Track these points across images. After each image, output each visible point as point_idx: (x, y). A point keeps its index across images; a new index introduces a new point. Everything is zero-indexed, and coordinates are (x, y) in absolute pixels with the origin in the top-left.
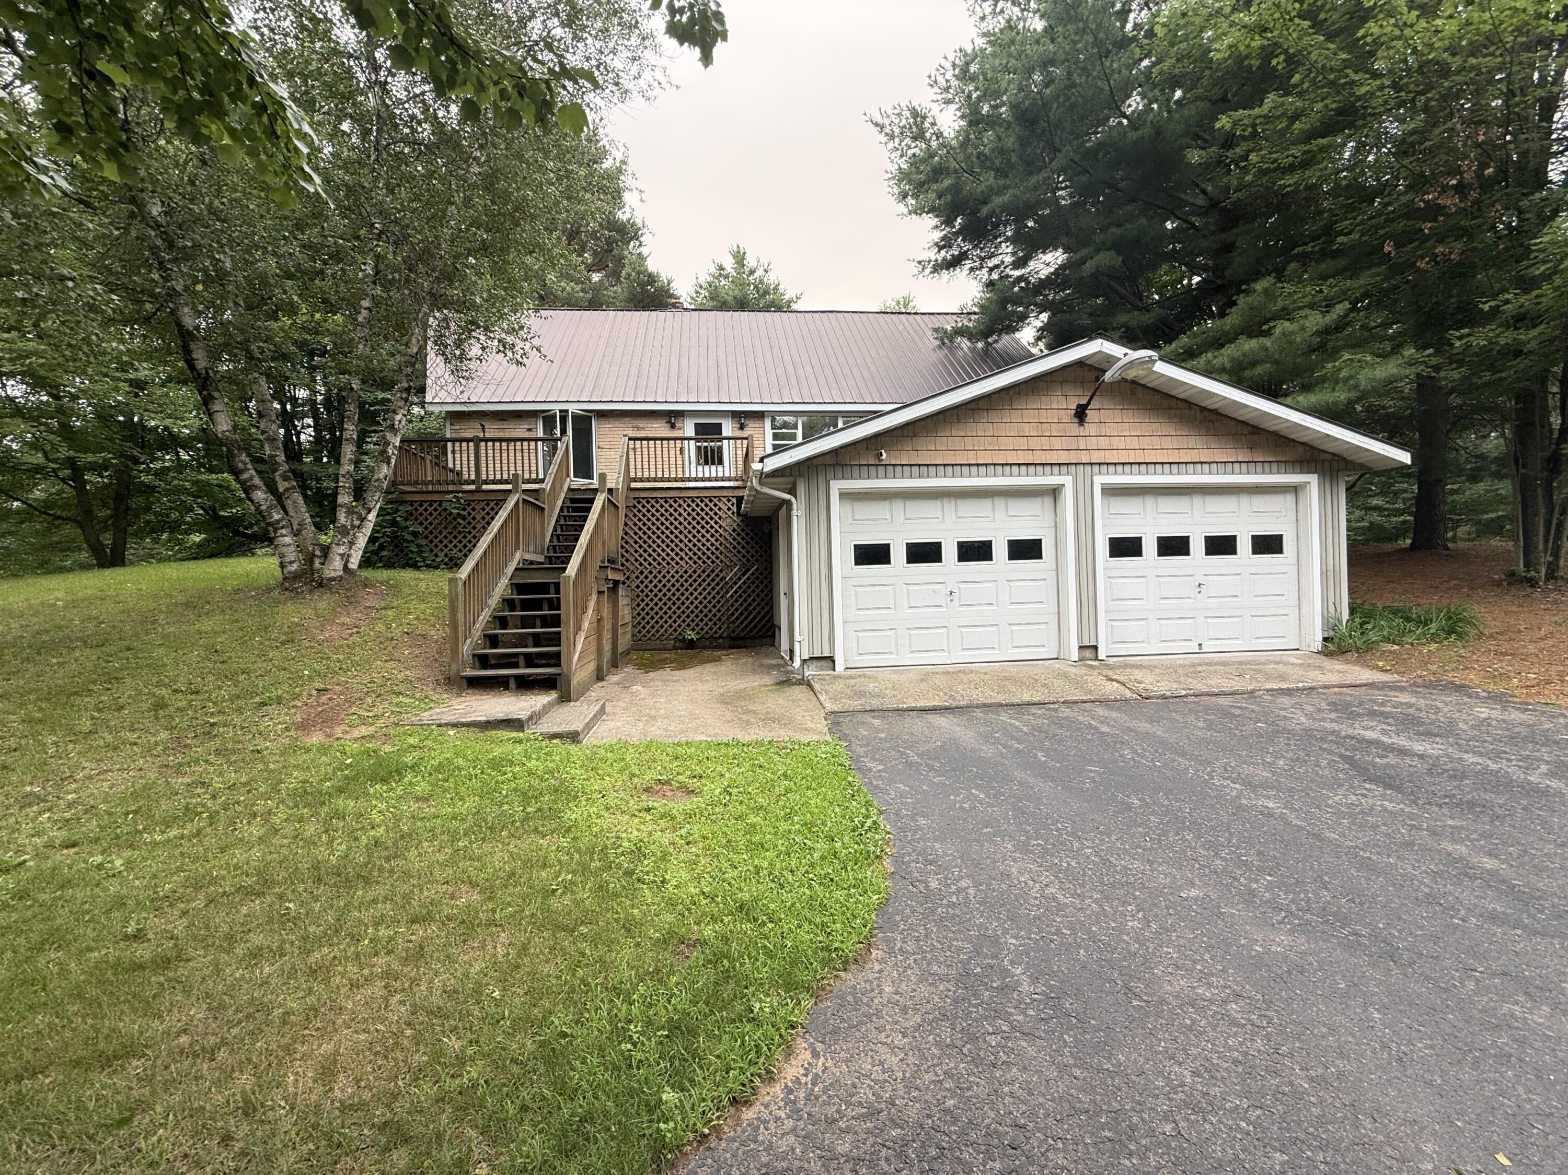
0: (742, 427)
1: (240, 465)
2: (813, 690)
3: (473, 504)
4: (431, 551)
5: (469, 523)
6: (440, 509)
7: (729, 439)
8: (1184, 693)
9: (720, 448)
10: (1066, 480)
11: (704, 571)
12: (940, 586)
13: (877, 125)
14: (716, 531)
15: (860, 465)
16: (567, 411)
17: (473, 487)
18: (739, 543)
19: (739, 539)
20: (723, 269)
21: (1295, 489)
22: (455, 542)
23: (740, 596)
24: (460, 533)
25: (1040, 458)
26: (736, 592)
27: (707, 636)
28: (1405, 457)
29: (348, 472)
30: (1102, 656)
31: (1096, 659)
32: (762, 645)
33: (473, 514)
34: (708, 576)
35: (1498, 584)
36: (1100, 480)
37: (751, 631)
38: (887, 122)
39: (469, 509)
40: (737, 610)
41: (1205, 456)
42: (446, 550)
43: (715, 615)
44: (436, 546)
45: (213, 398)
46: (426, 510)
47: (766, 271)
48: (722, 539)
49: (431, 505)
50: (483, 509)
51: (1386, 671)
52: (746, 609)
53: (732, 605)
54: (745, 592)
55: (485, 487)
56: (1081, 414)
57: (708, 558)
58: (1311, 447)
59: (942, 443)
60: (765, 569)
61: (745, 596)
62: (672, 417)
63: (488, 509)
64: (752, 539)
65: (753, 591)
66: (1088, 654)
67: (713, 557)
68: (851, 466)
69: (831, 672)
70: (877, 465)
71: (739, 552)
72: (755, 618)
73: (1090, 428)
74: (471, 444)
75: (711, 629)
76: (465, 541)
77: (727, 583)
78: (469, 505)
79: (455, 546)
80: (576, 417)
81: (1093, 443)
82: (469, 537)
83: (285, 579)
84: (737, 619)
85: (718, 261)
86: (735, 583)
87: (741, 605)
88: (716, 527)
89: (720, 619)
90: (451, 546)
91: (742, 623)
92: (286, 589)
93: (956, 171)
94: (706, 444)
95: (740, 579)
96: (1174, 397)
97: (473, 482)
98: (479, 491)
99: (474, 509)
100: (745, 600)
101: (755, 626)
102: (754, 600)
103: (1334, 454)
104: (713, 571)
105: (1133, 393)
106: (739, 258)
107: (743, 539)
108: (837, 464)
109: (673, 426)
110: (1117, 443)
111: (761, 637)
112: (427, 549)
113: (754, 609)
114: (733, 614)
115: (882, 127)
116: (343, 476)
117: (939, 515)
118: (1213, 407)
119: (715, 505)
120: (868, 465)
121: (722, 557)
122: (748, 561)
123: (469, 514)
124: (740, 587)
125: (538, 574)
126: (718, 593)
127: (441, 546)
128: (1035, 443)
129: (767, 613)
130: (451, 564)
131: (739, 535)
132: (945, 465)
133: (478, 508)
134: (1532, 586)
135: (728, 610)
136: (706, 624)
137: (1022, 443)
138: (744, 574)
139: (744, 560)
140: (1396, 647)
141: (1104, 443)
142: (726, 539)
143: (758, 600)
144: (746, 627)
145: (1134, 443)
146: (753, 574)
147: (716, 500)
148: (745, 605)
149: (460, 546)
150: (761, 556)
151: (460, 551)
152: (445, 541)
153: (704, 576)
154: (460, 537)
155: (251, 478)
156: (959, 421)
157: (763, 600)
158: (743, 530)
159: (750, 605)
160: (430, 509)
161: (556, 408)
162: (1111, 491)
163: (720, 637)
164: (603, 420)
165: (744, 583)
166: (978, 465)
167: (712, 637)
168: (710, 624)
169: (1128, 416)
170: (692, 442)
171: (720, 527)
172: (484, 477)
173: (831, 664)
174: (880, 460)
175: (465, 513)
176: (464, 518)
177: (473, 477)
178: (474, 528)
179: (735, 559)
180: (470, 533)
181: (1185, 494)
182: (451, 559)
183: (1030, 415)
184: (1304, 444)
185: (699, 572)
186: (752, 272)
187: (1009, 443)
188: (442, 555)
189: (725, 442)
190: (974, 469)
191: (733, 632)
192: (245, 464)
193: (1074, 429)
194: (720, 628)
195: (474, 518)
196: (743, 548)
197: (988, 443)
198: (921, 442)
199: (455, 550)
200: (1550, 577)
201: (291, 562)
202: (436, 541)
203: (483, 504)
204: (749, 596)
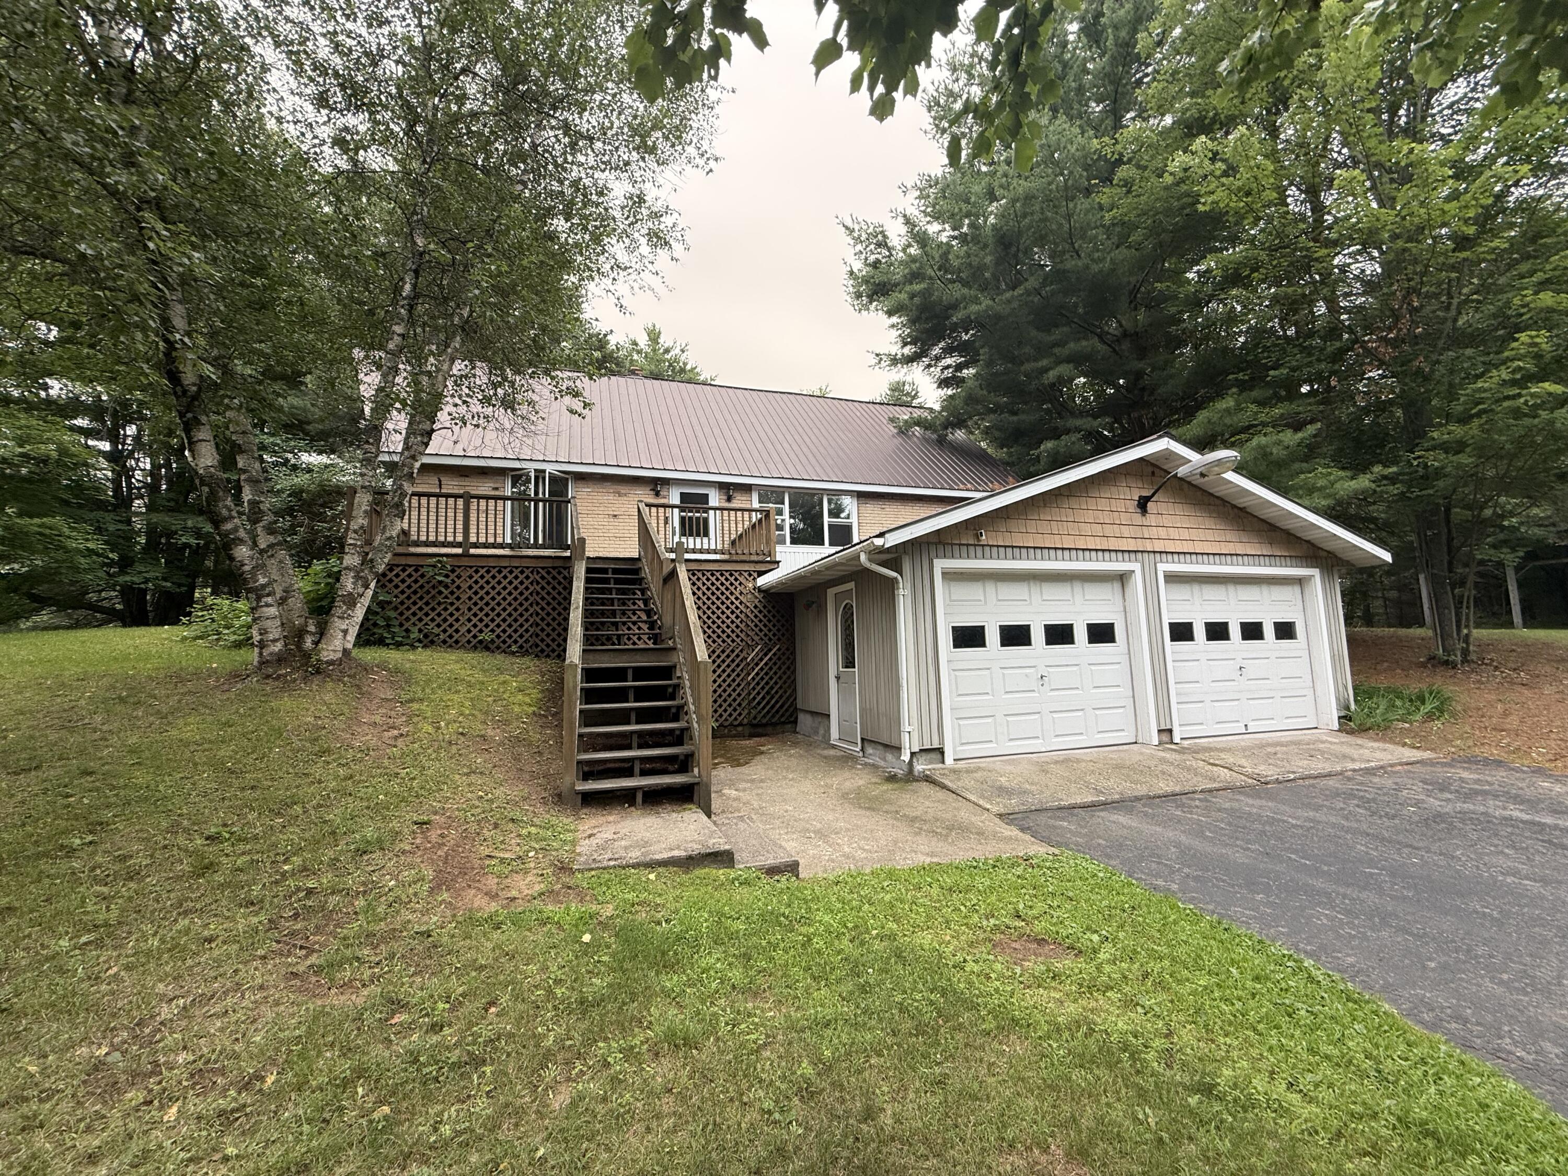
0: (729, 499)
1: (224, 512)
2: (944, 787)
3: (458, 571)
4: (401, 625)
5: (452, 593)
6: (415, 575)
7: (715, 509)
8: (1292, 776)
9: (706, 521)
10: (1136, 567)
11: (723, 651)
12: (1032, 670)
13: (847, 228)
14: (737, 608)
15: (960, 545)
16: (544, 471)
17: (459, 551)
18: (760, 621)
19: (761, 616)
20: (636, 344)
21: (1300, 582)
22: (432, 615)
23: (762, 679)
24: (439, 604)
25: (1113, 544)
26: (757, 674)
27: (726, 724)
28: (1387, 557)
29: (362, 527)
30: (1177, 739)
31: (1172, 742)
32: (783, 732)
33: (458, 582)
34: (728, 656)
35: (1423, 665)
36: (1163, 567)
37: (773, 716)
38: (857, 227)
39: (452, 576)
40: (758, 693)
41: (1240, 549)
42: (420, 625)
43: (735, 700)
44: (408, 619)
45: (199, 423)
46: (397, 576)
47: (683, 351)
48: (742, 616)
49: (404, 570)
50: (471, 577)
51: (1418, 748)
52: (768, 693)
53: (754, 689)
54: (766, 674)
55: (472, 551)
56: (1143, 505)
57: (728, 636)
58: (1313, 545)
59: (1032, 526)
60: (788, 649)
61: (767, 678)
62: (657, 485)
63: (476, 577)
64: (774, 616)
65: (775, 673)
66: (1165, 738)
67: (734, 636)
68: (952, 545)
69: (941, 765)
70: (975, 545)
71: (761, 630)
72: (777, 702)
73: (1151, 519)
74: (460, 502)
75: (730, 715)
76: (445, 614)
77: (748, 664)
78: (453, 571)
79: (433, 620)
80: (553, 478)
81: (1154, 532)
82: (451, 609)
83: (262, 663)
84: (759, 703)
85: (632, 336)
86: (757, 664)
87: (763, 688)
88: (737, 603)
89: (740, 705)
90: (426, 620)
91: (763, 708)
92: (268, 677)
93: (931, 278)
94: (690, 514)
95: (761, 660)
96: (1212, 495)
97: (459, 545)
98: (466, 555)
99: (459, 577)
100: (767, 683)
101: (777, 712)
102: (776, 683)
103: (1329, 552)
104: (733, 651)
105: (1181, 489)
106: (654, 336)
107: (765, 616)
108: (940, 542)
109: (657, 494)
110: (1174, 533)
111: (784, 723)
112: (396, 623)
113: (777, 692)
114: (754, 698)
115: (851, 231)
116: (355, 532)
117: (1027, 598)
118: (1241, 506)
119: (736, 579)
120: (968, 545)
121: (742, 635)
122: (770, 640)
123: (454, 582)
124: (762, 669)
125: (606, 657)
126: (738, 675)
127: (413, 619)
128: (1109, 530)
129: (790, 696)
130: (426, 641)
131: (760, 612)
132: (1035, 548)
133: (465, 575)
134: (1453, 668)
135: (749, 694)
136: (725, 711)
137: (1098, 529)
138: (766, 655)
139: (766, 639)
140: (1407, 725)
141: (1162, 533)
142: (747, 616)
143: (780, 683)
144: (768, 712)
145: (1185, 534)
146: (774, 654)
147: (736, 574)
148: (767, 688)
149: (438, 620)
150: (783, 635)
151: (439, 626)
152: (420, 614)
153: (723, 656)
154: (439, 609)
155: (236, 529)
156: (1045, 506)
157: (785, 682)
158: (765, 607)
159: (772, 688)
160: (403, 575)
161: (531, 466)
162: (1172, 578)
163: (740, 724)
164: (580, 484)
165: (766, 664)
166: (1063, 549)
167: (731, 724)
168: (730, 710)
169: (1179, 509)
170: (676, 511)
171: (741, 603)
172: (473, 539)
173: (939, 756)
174: (979, 540)
175: (449, 581)
176: (446, 587)
177: (460, 538)
178: (458, 598)
179: (756, 638)
180: (452, 604)
181: (1221, 583)
182: (426, 636)
183: (1103, 504)
184: (1308, 542)
185: (728, 651)
186: (667, 351)
187: (1086, 529)
188: (415, 629)
189: (711, 512)
190: (1059, 552)
191: (755, 718)
192: (230, 510)
193: (1138, 518)
194: (740, 714)
195: (458, 587)
196: (765, 626)
197: (1073, 528)
198: (1013, 524)
199: (432, 625)
200: (1465, 660)
201: (275, 641)
202: (407, 614)
203: (471, 571)
204: (771, 678)
